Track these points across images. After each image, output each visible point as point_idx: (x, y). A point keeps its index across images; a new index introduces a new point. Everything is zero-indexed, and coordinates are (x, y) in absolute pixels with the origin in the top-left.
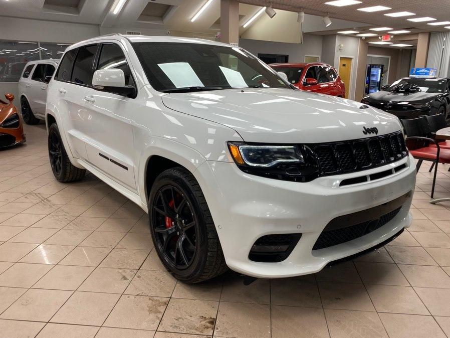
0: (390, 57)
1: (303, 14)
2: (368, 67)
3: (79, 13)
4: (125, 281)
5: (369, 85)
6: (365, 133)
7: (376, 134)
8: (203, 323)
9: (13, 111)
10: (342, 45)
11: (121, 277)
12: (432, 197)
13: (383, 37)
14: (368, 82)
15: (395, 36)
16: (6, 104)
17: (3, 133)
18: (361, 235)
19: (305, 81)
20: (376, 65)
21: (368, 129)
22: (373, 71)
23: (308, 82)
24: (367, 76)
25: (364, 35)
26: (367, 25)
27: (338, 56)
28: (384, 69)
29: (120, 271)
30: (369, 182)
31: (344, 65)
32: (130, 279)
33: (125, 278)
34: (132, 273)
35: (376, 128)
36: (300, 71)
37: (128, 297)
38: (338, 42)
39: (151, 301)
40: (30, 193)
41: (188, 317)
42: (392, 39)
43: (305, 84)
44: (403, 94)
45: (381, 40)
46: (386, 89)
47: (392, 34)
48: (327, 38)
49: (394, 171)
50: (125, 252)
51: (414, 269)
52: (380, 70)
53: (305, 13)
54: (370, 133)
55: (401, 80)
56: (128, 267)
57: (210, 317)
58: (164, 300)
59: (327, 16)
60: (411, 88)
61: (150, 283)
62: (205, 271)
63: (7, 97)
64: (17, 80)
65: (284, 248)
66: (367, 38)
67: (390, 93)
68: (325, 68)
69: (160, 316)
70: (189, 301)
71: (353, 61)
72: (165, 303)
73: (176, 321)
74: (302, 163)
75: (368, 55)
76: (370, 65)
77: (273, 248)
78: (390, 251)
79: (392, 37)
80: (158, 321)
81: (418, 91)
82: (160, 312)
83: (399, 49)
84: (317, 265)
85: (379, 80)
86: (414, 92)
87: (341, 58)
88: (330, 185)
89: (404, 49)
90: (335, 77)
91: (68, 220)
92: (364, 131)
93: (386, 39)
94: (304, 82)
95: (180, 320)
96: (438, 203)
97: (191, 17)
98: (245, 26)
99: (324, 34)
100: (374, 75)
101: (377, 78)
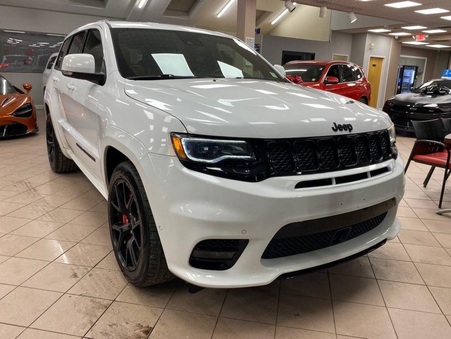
0: (426, 58)
1: (325, 9)
2: (401, 68)
3: (105, 6)
4: (75, 279)
5: (401, 87)
6: (335, 130)
7: (350, 131)
8: (137, 331)
9: (28, 101)
10: (373, 45)
11: (72, 274)
12: (440, 207)
13: (417, 36)
14: (401, 84)
15: (431, 35)
16: (23, 93)
17: (15, 122)
18: (328, 246)
19: (326, 79)
20: (409, 66)
21: (340, 125)
22: (407, 72)
23: (329, 81)
24: (400, 78)
25: (397, 34)
26: (398, 23)
27: (367, 55)
28: (419, 71)
29: (74, 267)
30: (334, 185)
31: (374, 65)
32: (80, 277)
33: (75, 275)
34: (85, 271)
35: (350, 125)
36: (321, 69)
37: (70, 297)
38: (368, 40)
39: (91, 303)
40: (20, 182)
41: (124, 324)
42: (426, 38)
43: (326, 82)
44: (430, 96)
45: (414, 40)
46: (415, 91)
47: (427, 34)
48: (356, 36)
49: (369, 175)
50: (88, 247)
51: (395, 286)
52: (414, 72)
53: (327, 8)
54: (341, 130)
55: (431, 82)
56: (84, 264)
57: (147, 325)
58: (106, 302)
59: (351, 12)
60: (441, 91)
61: (99, 283)
62: (150, 274)
63: (25, 87)
64: (42, 71)
65: (230, 255)
66: (400, 37)
67: (418, 94)
68: (352, 67)
69: (94, 320)
70: (132, 305)
71: (384, 62)
72: (106, 307)
73: (109, 328)
74: (254, 161)
75: (401, 56)
76: (404, 66)
77: (217, 255)
78: (374, 264)
79: (427, 36)
80: (90, 326)
81: (448, 94)
82: (96, 316)
83: (437, 51)
84: (266, 276)
85: (412, 82)
86: (443, 94)
87: (371, 57)
88: (282, 187)
89: (442, 51)
90: (361, 77)
91: (46, 211)
92: (333, 128)
93: (420, 39)
94: (325, 81)
95: (114, 326)
96: (445, 214)
97: (217, 13)
98: (272, 23)
99: (353, 32)
100: (406, 77)
101: (410, 80)
